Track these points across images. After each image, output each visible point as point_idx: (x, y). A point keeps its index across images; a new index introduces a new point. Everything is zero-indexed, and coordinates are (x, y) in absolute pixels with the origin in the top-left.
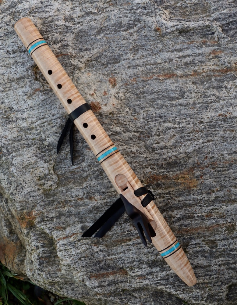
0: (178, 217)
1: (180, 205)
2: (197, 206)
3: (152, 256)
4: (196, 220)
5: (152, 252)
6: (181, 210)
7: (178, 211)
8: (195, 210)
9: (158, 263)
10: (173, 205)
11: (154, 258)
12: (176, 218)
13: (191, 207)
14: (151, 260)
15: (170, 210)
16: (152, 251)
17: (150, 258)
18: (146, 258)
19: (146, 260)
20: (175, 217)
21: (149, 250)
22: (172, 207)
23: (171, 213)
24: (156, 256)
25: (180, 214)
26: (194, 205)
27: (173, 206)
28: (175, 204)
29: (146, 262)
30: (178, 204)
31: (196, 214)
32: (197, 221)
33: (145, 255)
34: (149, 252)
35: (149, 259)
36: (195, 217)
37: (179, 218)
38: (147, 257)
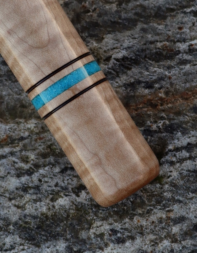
0: (120, 56)
1: (123, 15)
2: (185, 13)
3: (35, 201)
4: (184, 62)
5: (37, 188)
6: (128, 33)
7: (119, 35)
8: (180, 28)
9: (58, 225)
10: (100, 15)
11: (44, 209)
12: (112, 61)
13: (165, 18)
14: (35, 217)
15: (91, 36)
16: (36, 183)
17: (30, 209)
18: (14, 209)
19: (14, 219)
20: (108, 59)
21: (24, 179)
22: (95, 25)
23: (95, 44)
24: (52, 200)
25: (125, 45)
26: (172, 10)
27: (100, 21)
28: (106, 13)
29: (16, 224)
30: (117, 11)
31: (184, 41)
32: (188, 67)
33: (10, 199)
34: (25, 189)
35: (27, 212)
36: (179, 52)
37: (124, 59)
38: (18, 207)
